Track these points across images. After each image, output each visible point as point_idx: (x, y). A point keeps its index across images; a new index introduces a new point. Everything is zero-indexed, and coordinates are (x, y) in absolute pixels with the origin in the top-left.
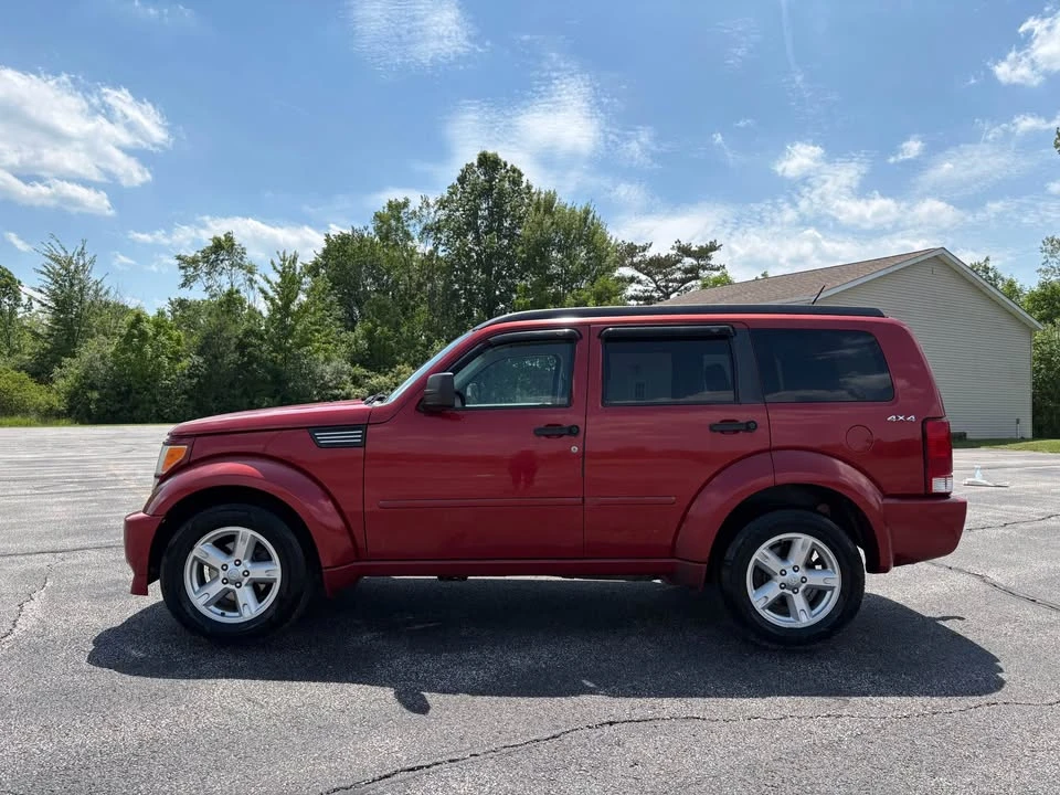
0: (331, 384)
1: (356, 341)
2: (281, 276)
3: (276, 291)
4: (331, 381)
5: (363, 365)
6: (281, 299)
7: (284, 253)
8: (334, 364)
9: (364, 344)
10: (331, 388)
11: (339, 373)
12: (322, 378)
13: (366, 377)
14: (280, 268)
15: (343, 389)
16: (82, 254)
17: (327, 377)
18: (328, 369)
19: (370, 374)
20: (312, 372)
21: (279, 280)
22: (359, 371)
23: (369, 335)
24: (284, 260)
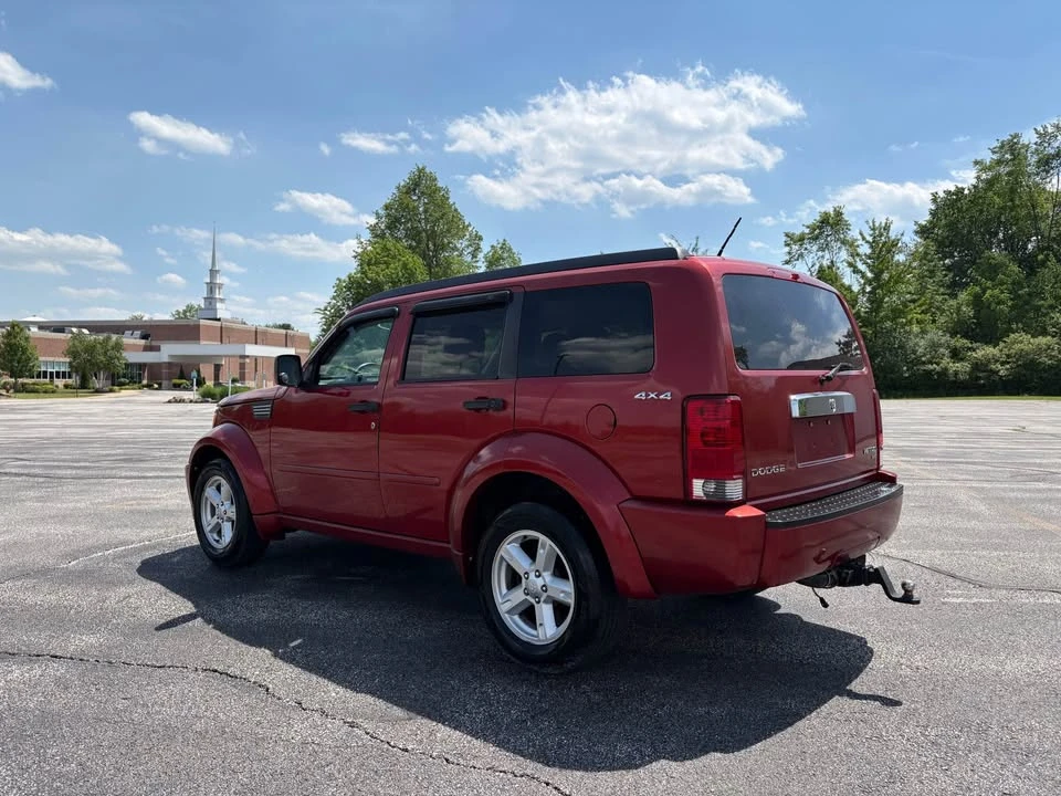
0: (923, 359)
1: (959, 309)
2: (872, 247)
3: (866, 263)
4: (924, 355)
5: (965, 336)
6: (871, 271)
7: (874, 222)
8: (929, 336)
9: (968, 311)
10: (924, 363)
11: (934, 346)
12: (914, 352)
13: (969, 349)
14: (870, 239)
15: (938, 364)
16: (695, 250)
17: (920, 351)
18: (922, 343)
19: (975, 345)
20: (902, 347)
21: (869, 251)
22: (961, 342)
23: (977, 301)
24: (873, 229)
